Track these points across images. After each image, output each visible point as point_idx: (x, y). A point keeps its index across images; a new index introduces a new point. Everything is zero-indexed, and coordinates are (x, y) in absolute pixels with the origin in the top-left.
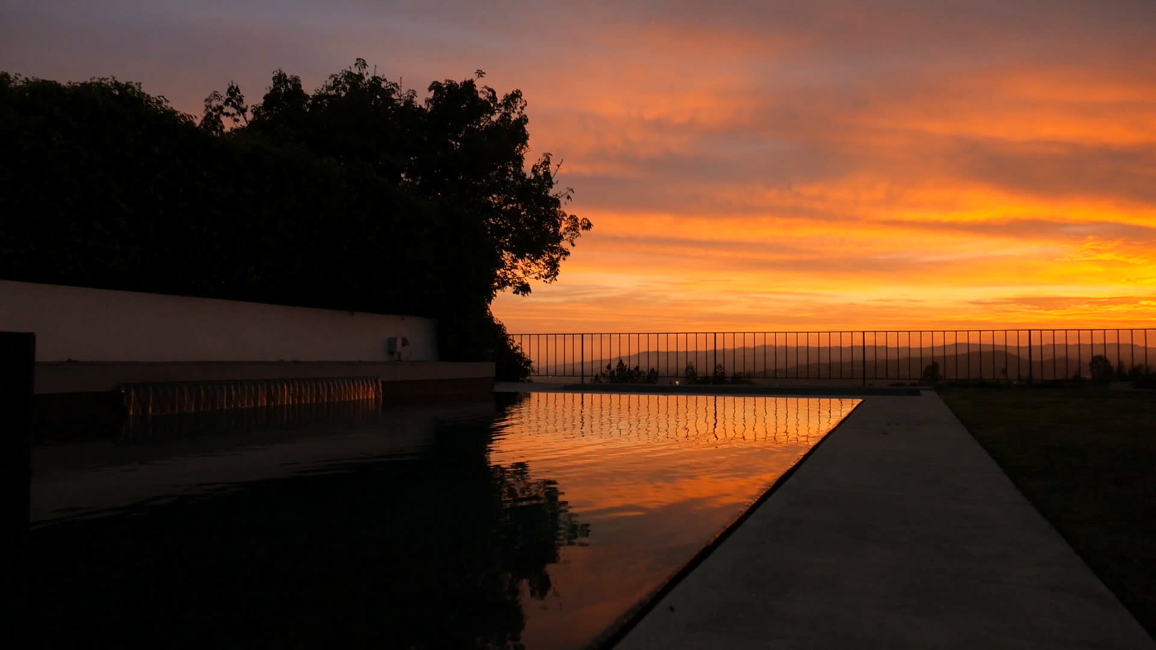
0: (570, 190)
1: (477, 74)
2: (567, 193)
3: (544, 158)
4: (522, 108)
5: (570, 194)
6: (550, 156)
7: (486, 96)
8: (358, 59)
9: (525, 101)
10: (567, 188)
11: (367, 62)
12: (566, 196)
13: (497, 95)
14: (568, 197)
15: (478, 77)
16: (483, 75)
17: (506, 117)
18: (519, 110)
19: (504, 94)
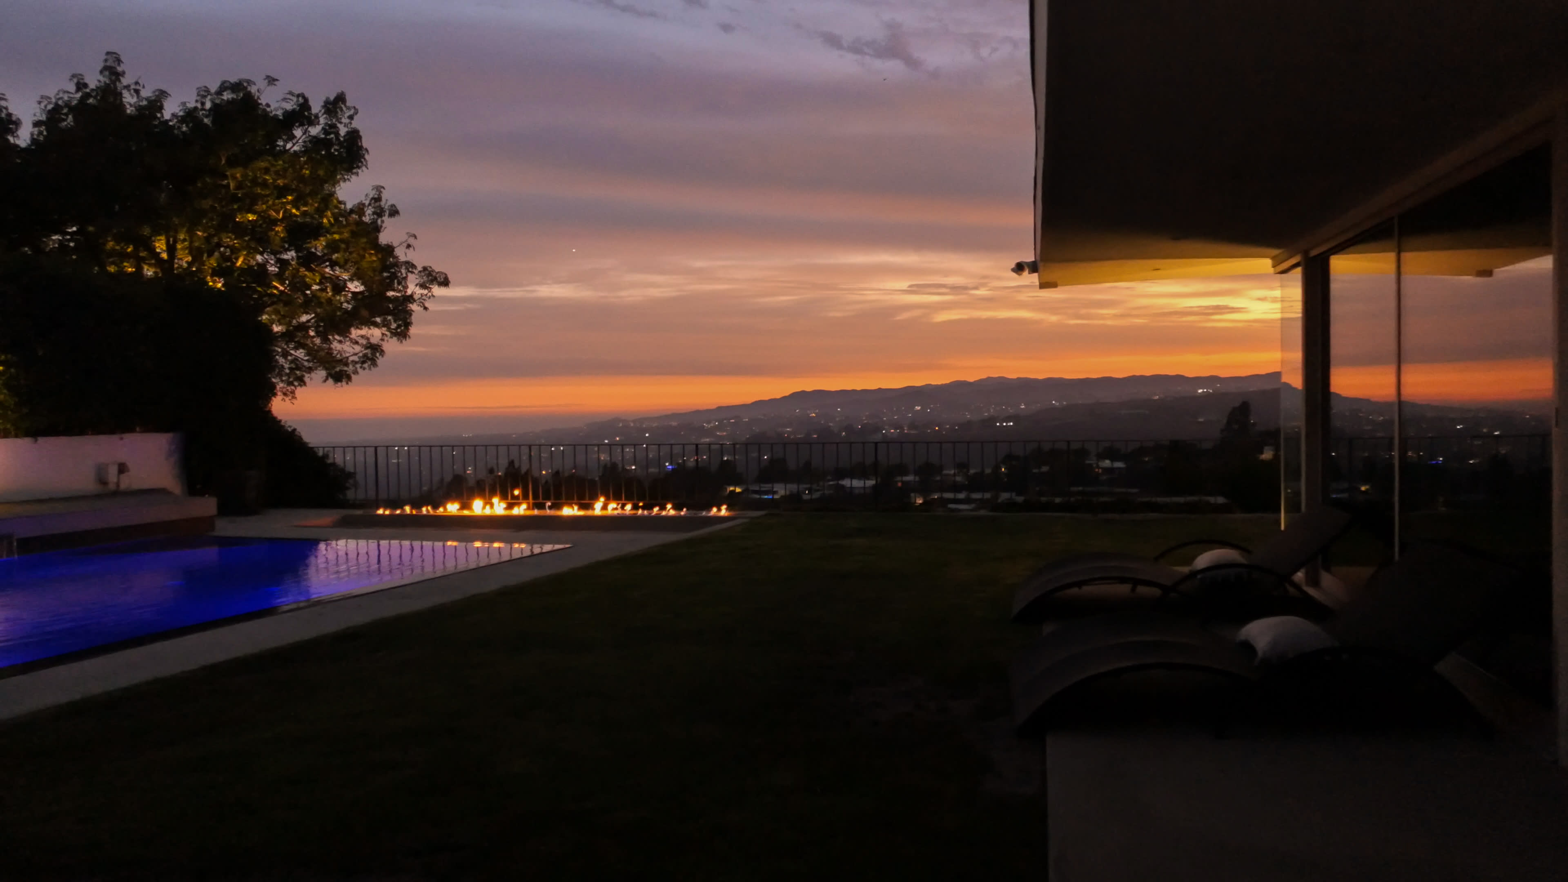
0: (411, 236)
1: (267, 81)
2: (406, 241)
3: (373, 193)
4: (351, 117)
5: (411, 241)
6: (382, 190)
7: (295, 104)
8: (108, 53)
9: (354, 107)
10: (408, 233)
11: (122, 59)
12: (405, 245)
13: (311, 103)
14: (409, 246)
15: (268, 85)
16: (276, 83)
17: (331, 128)
18: (347, 121)
19: (324, 99)
